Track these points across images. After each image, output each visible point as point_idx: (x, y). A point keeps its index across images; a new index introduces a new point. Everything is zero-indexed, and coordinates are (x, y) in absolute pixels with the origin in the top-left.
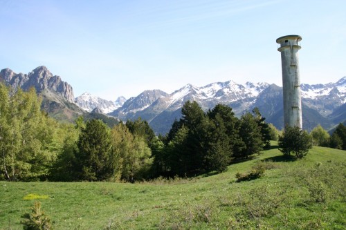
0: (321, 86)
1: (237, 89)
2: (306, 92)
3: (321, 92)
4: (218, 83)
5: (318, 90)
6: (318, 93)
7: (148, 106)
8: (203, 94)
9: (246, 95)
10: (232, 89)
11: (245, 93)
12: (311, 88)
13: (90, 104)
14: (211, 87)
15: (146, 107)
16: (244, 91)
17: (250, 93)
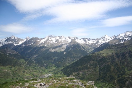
0: (94, 39)
1: (64, 39)
2: (89, 41)
3: (94, 42)
4: (58, 36)
5: (93, 41)
6: (92, 42)
7: (32, 43)
8: (52, 41)
9: (66, 42)
10: (62, 39)
11: (66, 41)
12: (91, 40)
13: (14, 40)
14: (56, 38)
15: (31, 44)
16: (66, 40)
17: (68, 41)
